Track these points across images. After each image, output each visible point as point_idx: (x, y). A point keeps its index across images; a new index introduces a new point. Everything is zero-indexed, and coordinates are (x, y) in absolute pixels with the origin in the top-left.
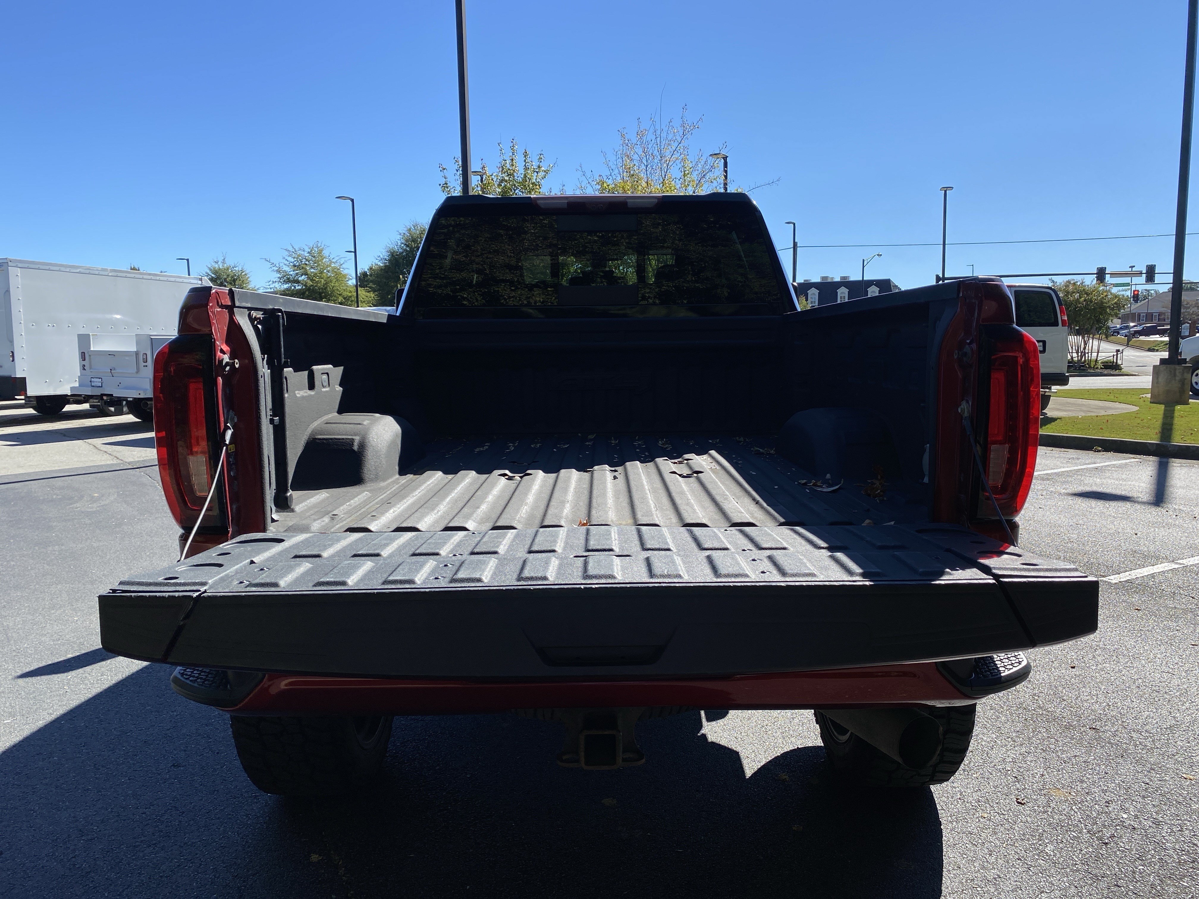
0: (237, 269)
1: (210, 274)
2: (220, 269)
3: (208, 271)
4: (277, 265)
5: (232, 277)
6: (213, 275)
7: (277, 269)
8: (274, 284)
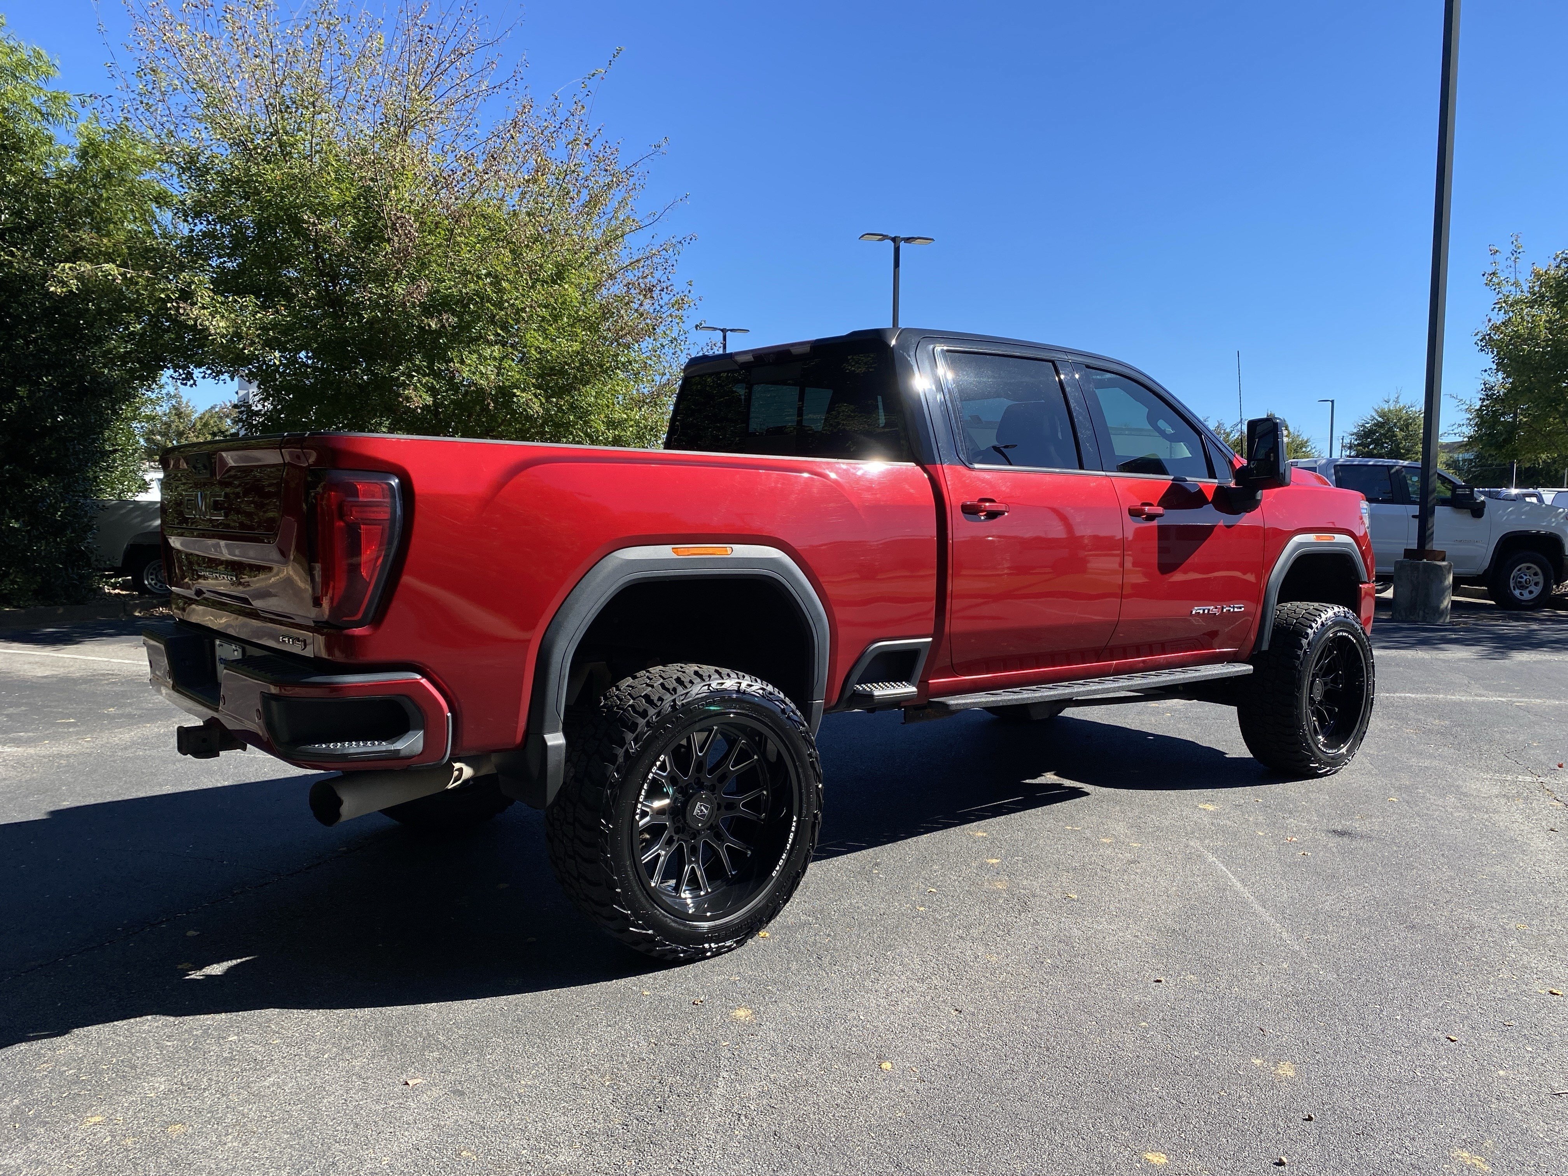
0: (1414, 409)
1: (1377, 417)
2: (1390, 411)
3: (1374, 414)
4: (1468, 402)
5: (1406, 420)
6: (1380, 419)
7: (1467, 407)
8: (1460, 428)
